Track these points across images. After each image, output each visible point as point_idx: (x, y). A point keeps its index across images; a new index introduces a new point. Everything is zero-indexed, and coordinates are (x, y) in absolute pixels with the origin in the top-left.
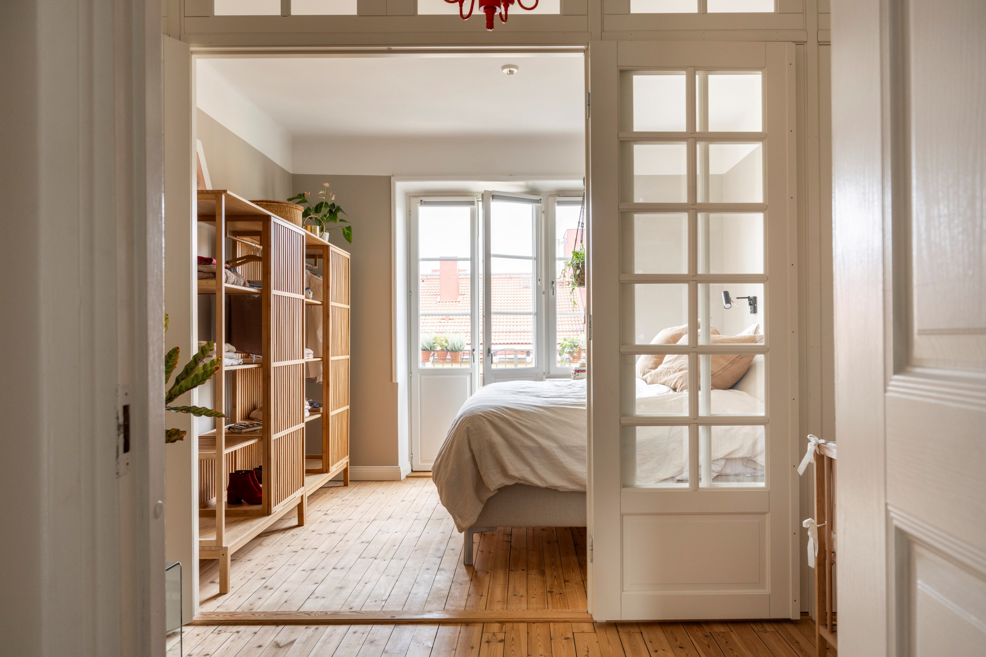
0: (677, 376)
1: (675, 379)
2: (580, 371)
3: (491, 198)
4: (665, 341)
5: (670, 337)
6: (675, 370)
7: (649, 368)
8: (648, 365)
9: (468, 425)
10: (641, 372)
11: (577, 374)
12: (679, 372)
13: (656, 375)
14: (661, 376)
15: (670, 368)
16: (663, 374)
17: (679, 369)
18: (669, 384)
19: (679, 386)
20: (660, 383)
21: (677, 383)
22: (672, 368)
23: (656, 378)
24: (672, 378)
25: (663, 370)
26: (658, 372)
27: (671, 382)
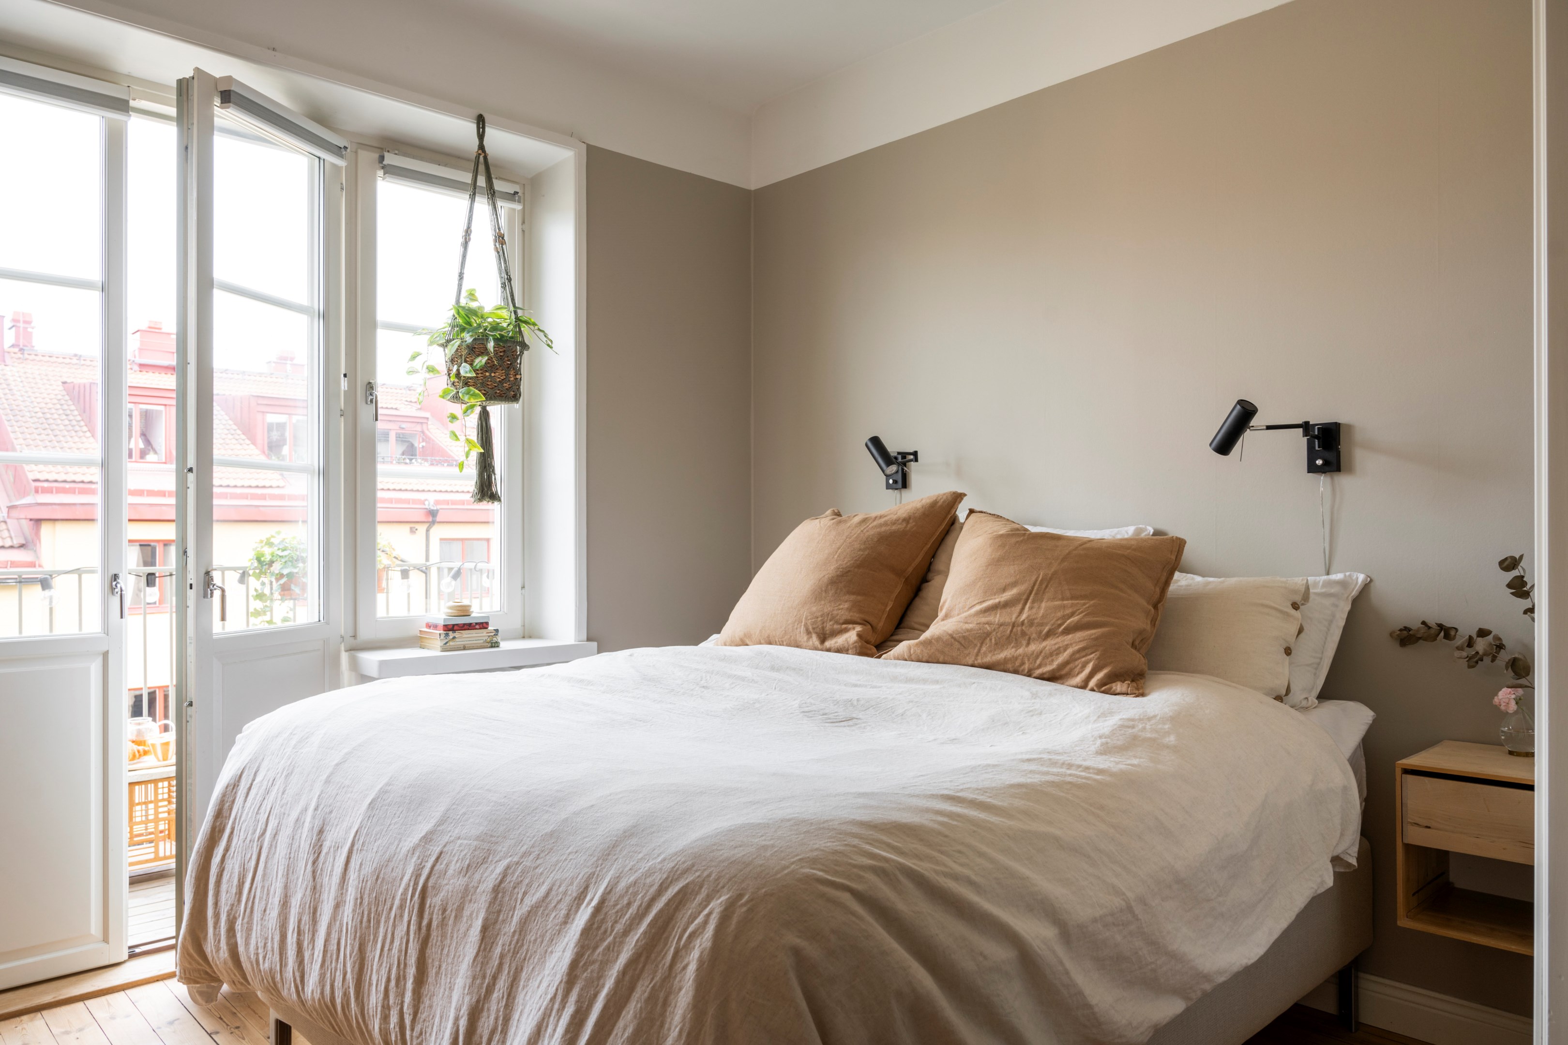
0: (1065, 647)
1: (1058, 654)
2: (456, 628)
3: (217, 101)
4: (864, 550)
5: (876, 539)
6: (1047, 629)
7: (841, 621)
8: (835, 612)
9: (792, 939)
10: (808, 633)
11: (451, 637)
12: (1068, 634)
13: (959, 642)
14: (984, 645)
15: (1023, 623)
16: (993, 640)
17: (1063, 627)
18: (1026, 667)
19: (1078, 674)
20: (970, 662)
21: (1071, 665)
22: (1031, 623)
23: (958, 649)
24: (1041, 652)
25: (994, 629)
26: (967, 634)
27: (1035, 662)
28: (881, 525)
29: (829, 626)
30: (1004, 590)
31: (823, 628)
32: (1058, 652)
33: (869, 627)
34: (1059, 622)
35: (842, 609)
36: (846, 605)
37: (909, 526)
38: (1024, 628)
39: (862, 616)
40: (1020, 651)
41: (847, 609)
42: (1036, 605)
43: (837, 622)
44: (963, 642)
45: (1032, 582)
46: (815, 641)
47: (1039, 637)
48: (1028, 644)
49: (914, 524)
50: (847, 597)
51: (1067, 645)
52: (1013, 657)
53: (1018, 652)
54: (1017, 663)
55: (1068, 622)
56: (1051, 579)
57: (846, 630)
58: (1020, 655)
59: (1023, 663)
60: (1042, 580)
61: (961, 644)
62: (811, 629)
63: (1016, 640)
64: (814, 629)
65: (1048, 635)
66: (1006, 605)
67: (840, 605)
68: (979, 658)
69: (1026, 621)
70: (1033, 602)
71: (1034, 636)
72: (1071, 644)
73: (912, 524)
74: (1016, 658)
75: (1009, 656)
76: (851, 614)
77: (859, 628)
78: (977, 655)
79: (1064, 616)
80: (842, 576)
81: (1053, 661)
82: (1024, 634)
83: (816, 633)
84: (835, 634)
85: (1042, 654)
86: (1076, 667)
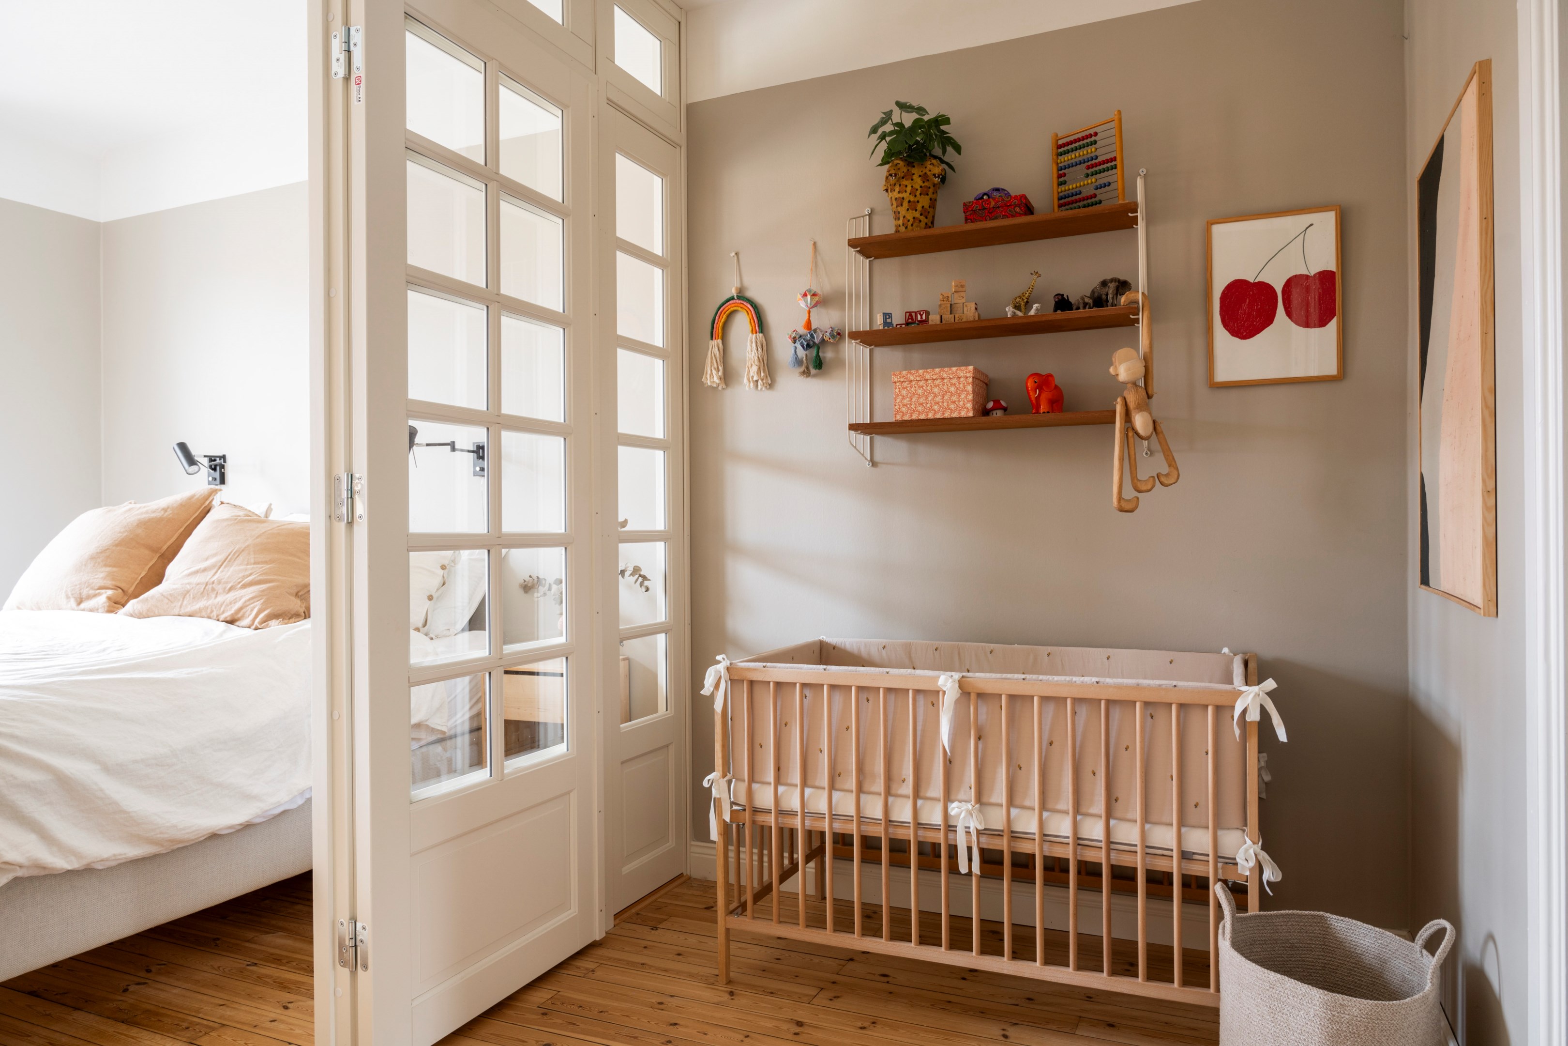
0: (241, 598)
1: (235, 603)
4: (124, 533)
5: (135, 524)
6: (229, 586)
7: (96, 588)
8: (91, 581)
10: (68, 597)
12: (245, 588)
13: (167, 598)
14: (185, 599)
15: (213, 583)
16: (191, 595)
17: (241, 584)
18: (215, 614)
19: (249, 616)
20: (177, 613)
21: (244, 610)
22: (219, 582)
23: (167, 604)
24: (224, 602)
25: (193, 588)
26: (173, 592)
27: (220, 609)
28: (142, 513)
29: (85, 592)
30: (207, 559)
31: (80, 594)
32: (235, 601)
33: (120, 591)
34: (239, 581)
35: (97, 578)
36: (102, 575)
37: (166, 514)
38: (214, 586)
39: (114, 583)
40: (210, 602)
41: (102, 578)
42: (226, 569)
43: (92, 589)
44: (170, 598)
45: (228, 553)
46: (73, 603)
47: (224, 591)
48: (216, 597)
49: (171, 512)
50: (103, 569)
51: (242, 596)
52: (205, 607)
53: (208, 603)
54: (209, 611)
55: (246, 580)
56: (243, 551)
57: (99, 594)
58: (209, 605)
59: (212, 611)
60: (236, 552)
61: (169, 599)
62: (70, 595)
63: (208, 594)
64: (72, 594)
65: (230, 589)
66: (205, 570)
67: (96, 575)
68: (182, 609)
69: (216, 581)
70: (225, 567)
71: (220, 591)
72: (245, 595)
73: (169, 512)
74: (207, 608)
75: (202, 606)
76: (105, 582)
77: (110, 592)
78: (181, 607)
79: (244, 576)
80: (101, 553)
81: (231, 607)
82: (213, 589)
83: (75, 598)
84: (89, 597)
85: (225, 603)
86: (247, 611)
